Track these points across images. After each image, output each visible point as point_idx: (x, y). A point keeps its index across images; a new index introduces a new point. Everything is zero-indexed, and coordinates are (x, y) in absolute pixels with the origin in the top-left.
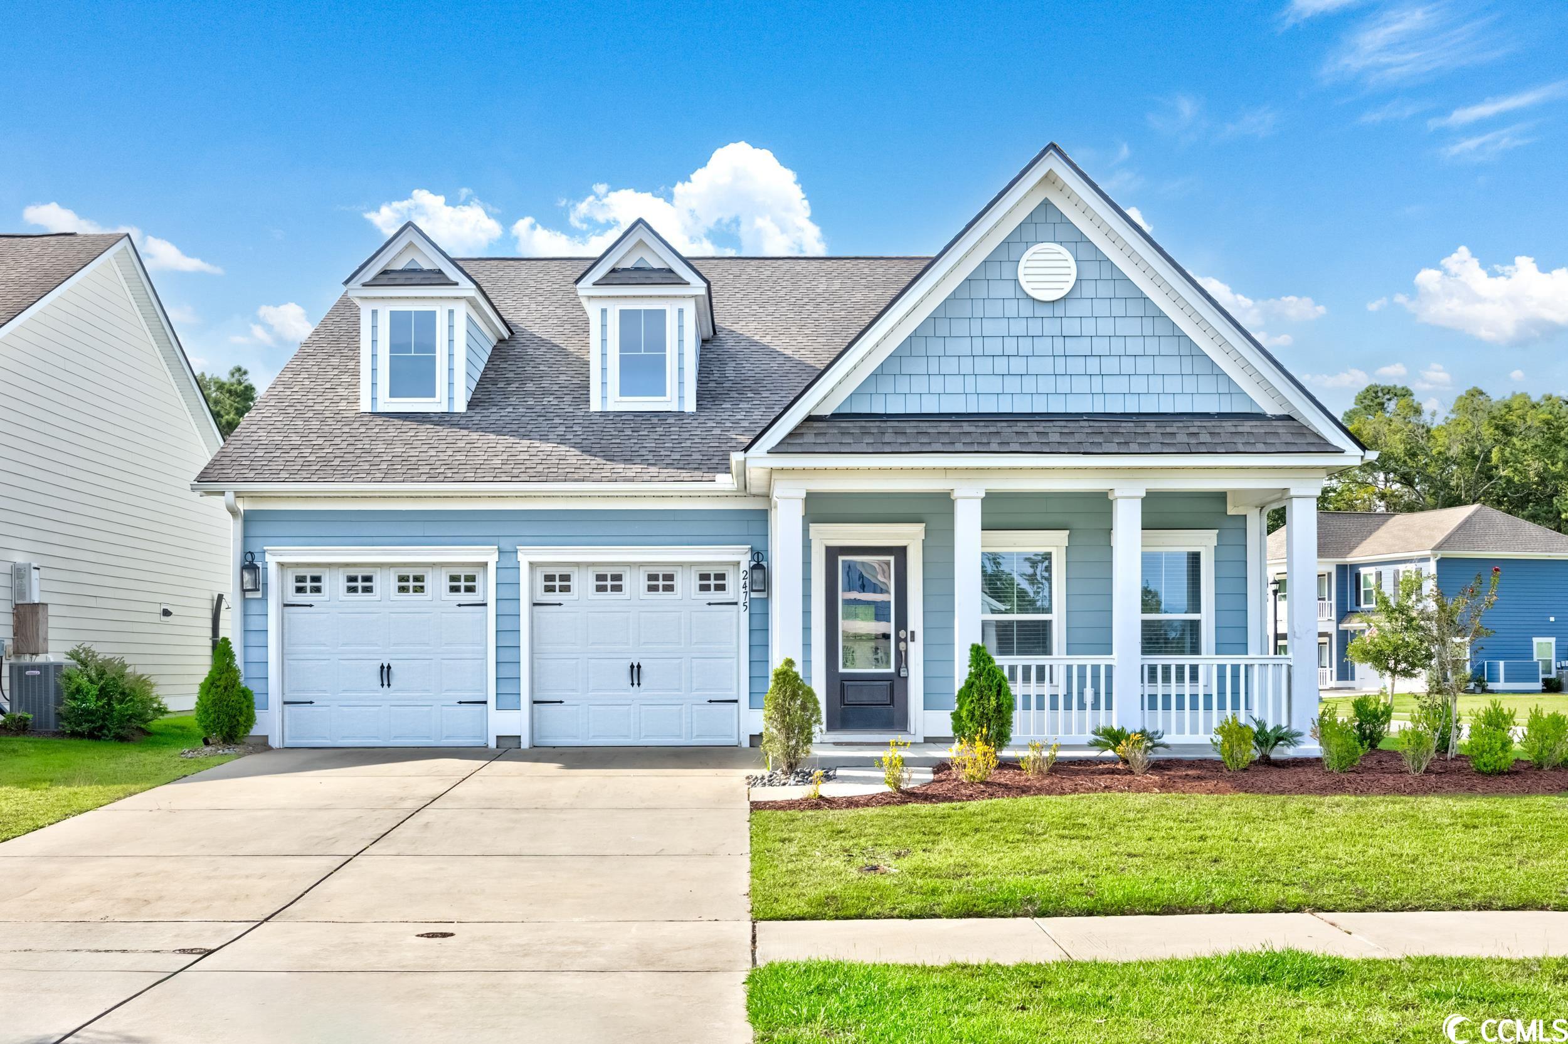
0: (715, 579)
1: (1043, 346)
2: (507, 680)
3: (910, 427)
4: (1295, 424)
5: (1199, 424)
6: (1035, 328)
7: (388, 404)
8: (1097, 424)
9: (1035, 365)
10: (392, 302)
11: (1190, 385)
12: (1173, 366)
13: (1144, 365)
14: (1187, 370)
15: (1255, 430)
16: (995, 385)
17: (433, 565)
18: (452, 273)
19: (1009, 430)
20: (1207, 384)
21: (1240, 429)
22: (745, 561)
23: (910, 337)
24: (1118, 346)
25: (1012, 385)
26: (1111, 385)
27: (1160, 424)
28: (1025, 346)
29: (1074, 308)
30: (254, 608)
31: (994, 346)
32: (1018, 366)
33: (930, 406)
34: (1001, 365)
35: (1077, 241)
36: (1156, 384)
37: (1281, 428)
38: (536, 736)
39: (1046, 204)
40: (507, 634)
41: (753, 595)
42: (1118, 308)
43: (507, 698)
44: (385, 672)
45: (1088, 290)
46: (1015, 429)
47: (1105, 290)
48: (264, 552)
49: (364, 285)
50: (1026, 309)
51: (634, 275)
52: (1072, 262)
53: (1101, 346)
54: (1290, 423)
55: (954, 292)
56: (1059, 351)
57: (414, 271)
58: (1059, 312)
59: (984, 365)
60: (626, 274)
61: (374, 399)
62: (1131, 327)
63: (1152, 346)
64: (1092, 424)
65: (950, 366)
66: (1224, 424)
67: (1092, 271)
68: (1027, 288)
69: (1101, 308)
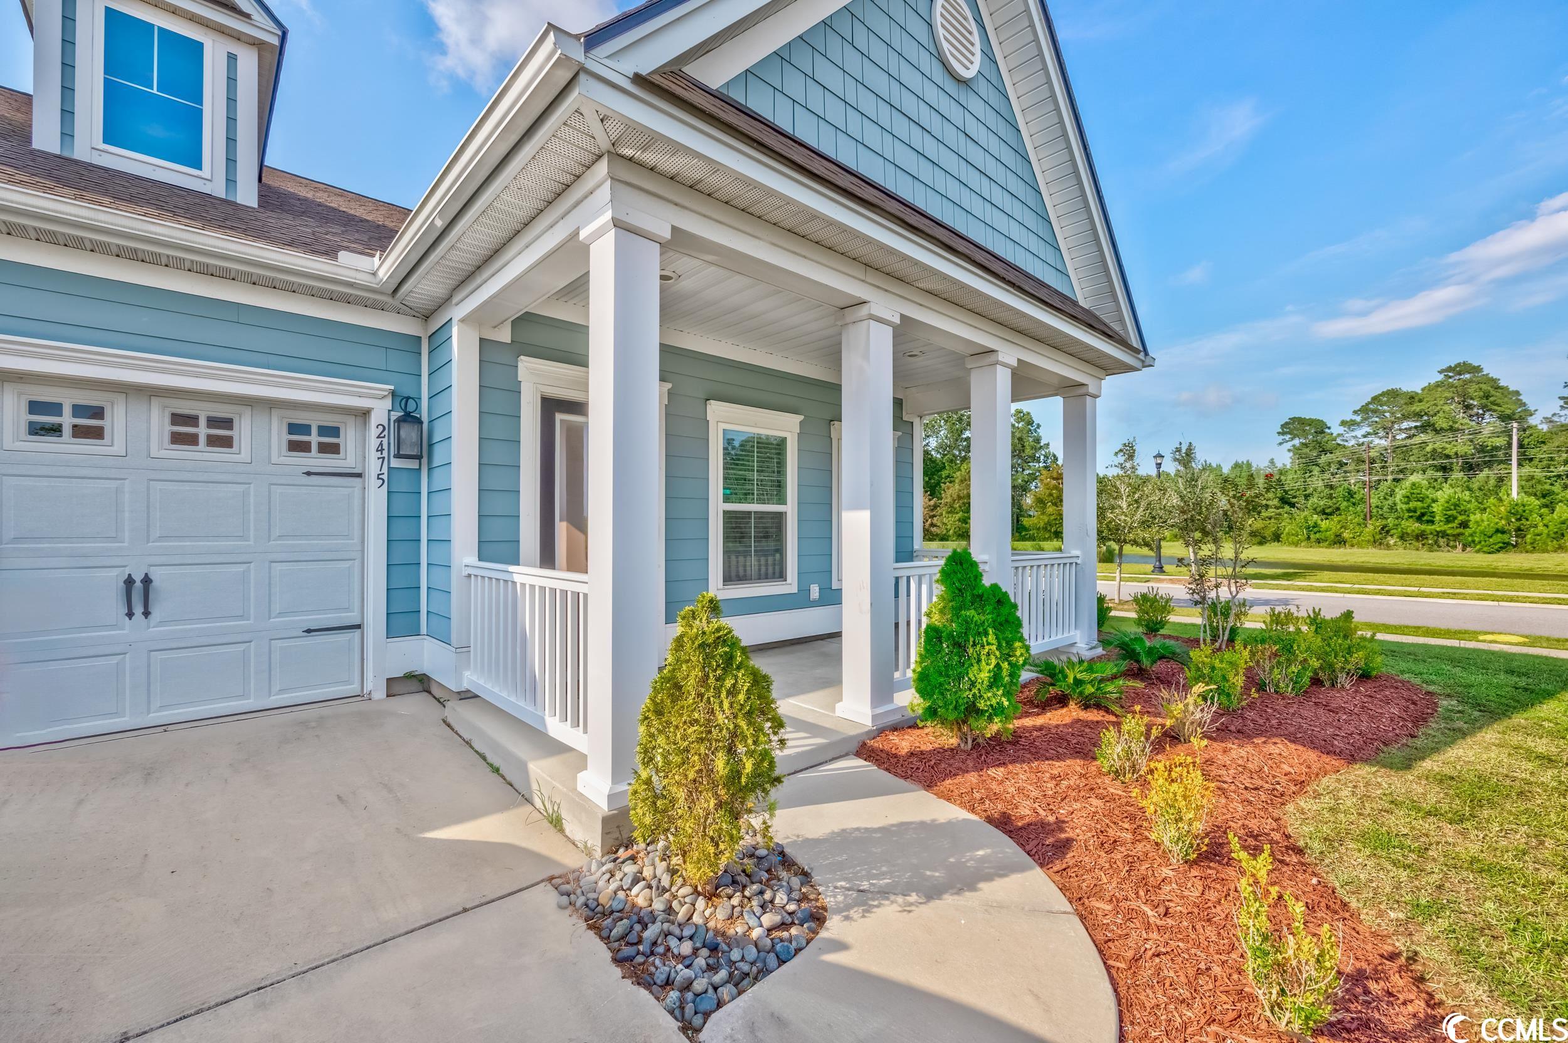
0: (320, 435)
22: (381, 411)
41: (395, 463)
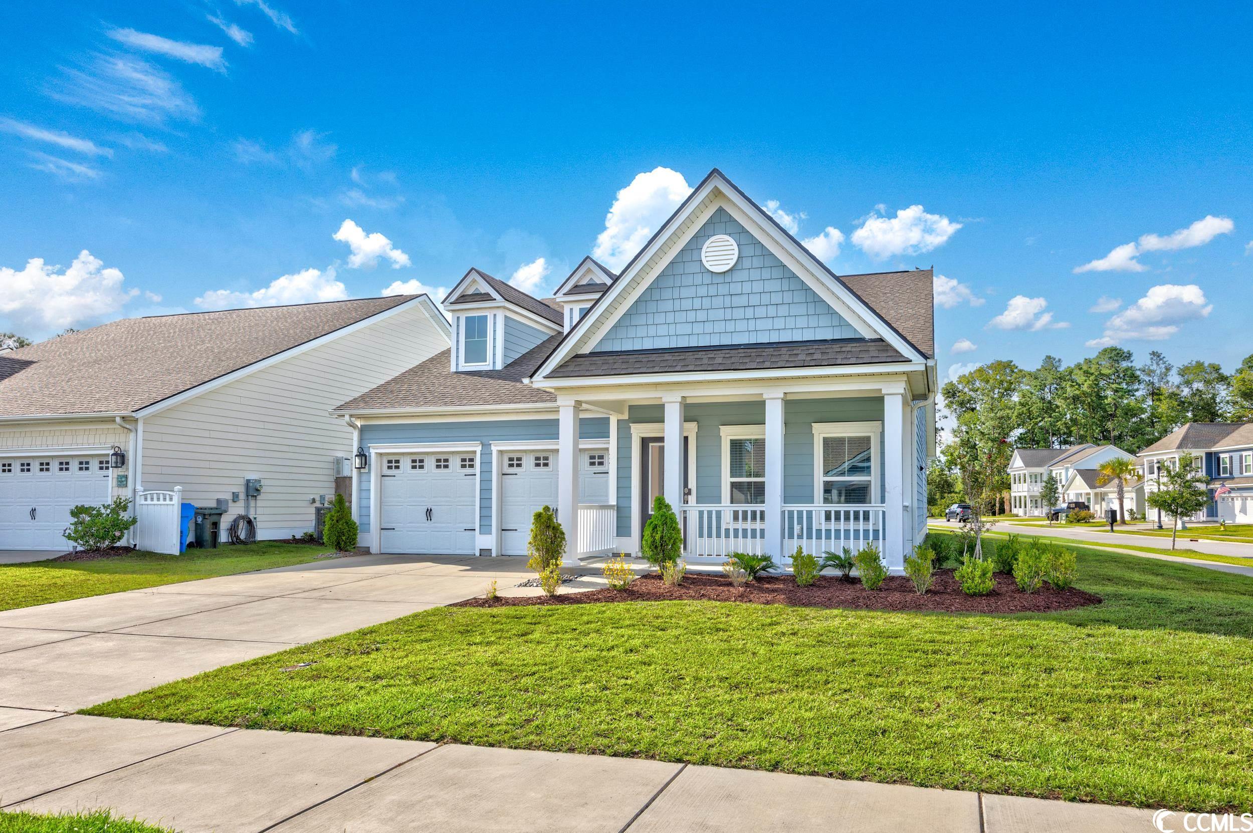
1: (718, 302)
2: (485, 517)
3: (632, 359)
4: (884, 344)
5: (817, 347)
6: (712, 291)
7: (465, 367)
8: (749, 351)
9: (712, 315)
10: (466, 312)
11: (813, 322)
12: (802, 309)
13: (783, 310)
14: (811, 312)
15: (854, 349)
16: (687, 329)
17: (453, 453)
18: (494, 294)
19: (692, 357)
20: (825, 321)
21: (844, 349)
23: (636, 302)
24: (765, 299)
25: (698, 328)
26: (761, 324)
27: (790, 348)
28: (706, 303)
29: (738, 276)
30: (364, 478)
31: (687, 304)
32: (701, 316)
33: (648, 345)
34: (691, 316)
35: (740, 233)
36: (790, 323)
37: (872, 347)
38: (503, 549)
39: (721, 210)
40: (485, 491)
42: (766, 274)
43: (485, 528)
44: (429, 512)
45: (747, 263)
46: (696, 356)
47: (757, 262)
48: (369, 447)
49: (451, 303)
50: (707, 279)
51: (586, 288)
52: (735, 247)
53: (755, 300)
54: (881, 343)
55: (663, 271)
56: (728, 304)
57: (477, 294)
58: (728, 279)
59: (681, 317)
60: (582, 288)
61: (457, 364)
62: (775, 285)
63: (788, 297)
64: (746, 350)
65: (660, 318)
66: (834, 346)
67: (749, 251)
68: (707, 265)
69: (755, 274)
